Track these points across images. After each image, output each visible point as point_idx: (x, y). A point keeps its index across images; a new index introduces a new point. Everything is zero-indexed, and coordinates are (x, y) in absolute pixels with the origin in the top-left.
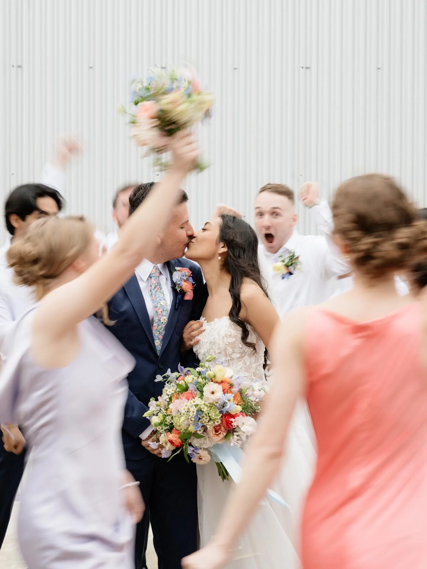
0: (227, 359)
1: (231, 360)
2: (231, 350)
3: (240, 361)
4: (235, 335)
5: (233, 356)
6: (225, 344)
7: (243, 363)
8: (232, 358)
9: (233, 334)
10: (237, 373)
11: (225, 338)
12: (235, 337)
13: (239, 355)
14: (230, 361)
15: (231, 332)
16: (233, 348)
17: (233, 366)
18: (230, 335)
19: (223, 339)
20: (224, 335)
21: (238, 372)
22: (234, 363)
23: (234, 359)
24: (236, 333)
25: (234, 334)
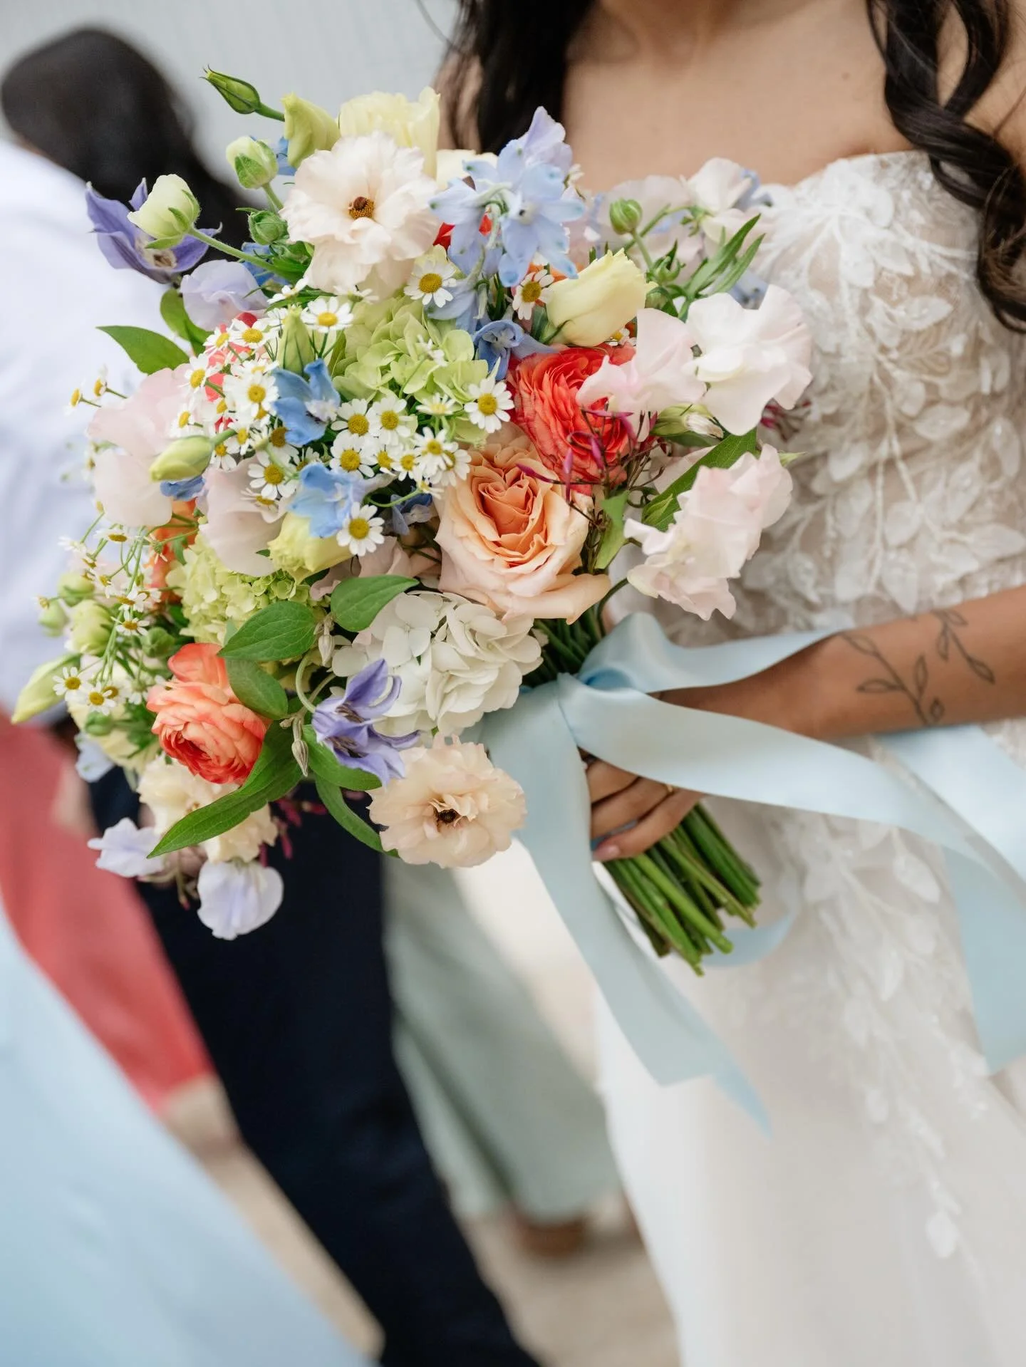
0: (883, 452)
1: (906, 457)
2: (919, 391)
3: (964, 457)
4: (943, 273)
5: (922, 429)
6: (874, 348)
7: (982, 469)
8: (911, 444)
9: (925, 268)
10: (952, 541)
11: (878, 303)
12: (944, 285)
13: (961, 419)
14: (901, 466)
15: (911, 256)
16: (932, 372)
17: (919, 500)
18: (908, 280)
19: (864, 310)
20: (869, 283)
21: (954, 534)
22: (928, 477)
23: (928, 445)
24: (946, 258)
25: (931, 264)
